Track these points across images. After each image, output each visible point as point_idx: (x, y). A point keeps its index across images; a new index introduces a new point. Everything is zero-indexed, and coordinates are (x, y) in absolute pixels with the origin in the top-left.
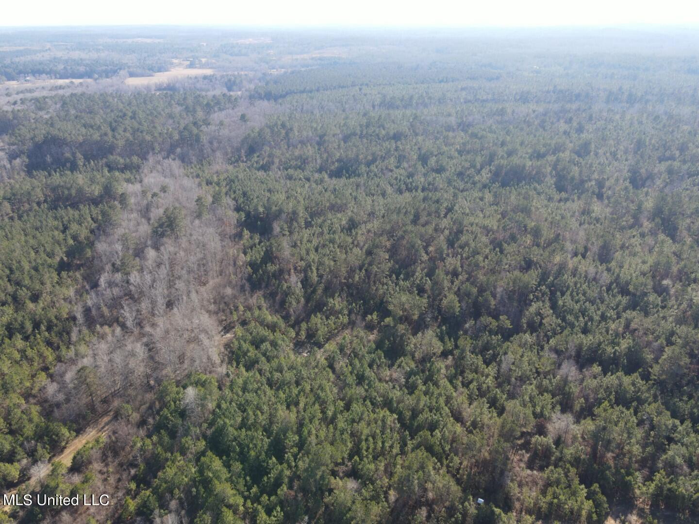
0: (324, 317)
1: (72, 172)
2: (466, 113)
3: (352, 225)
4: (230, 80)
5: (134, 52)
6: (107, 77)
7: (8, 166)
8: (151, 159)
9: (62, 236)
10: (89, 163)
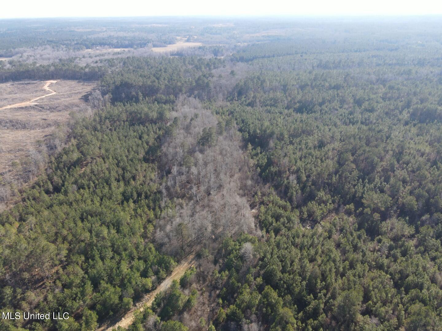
0: (317, 204)
1: (136, 103)
2: (382, 73)
3: (321, 145)
4: (215, 50)
5: (154, 32)
6: (141, 47)
7: (102, 99)
8: (181, 97)
9: (140, 142)
10: (145, 99)
